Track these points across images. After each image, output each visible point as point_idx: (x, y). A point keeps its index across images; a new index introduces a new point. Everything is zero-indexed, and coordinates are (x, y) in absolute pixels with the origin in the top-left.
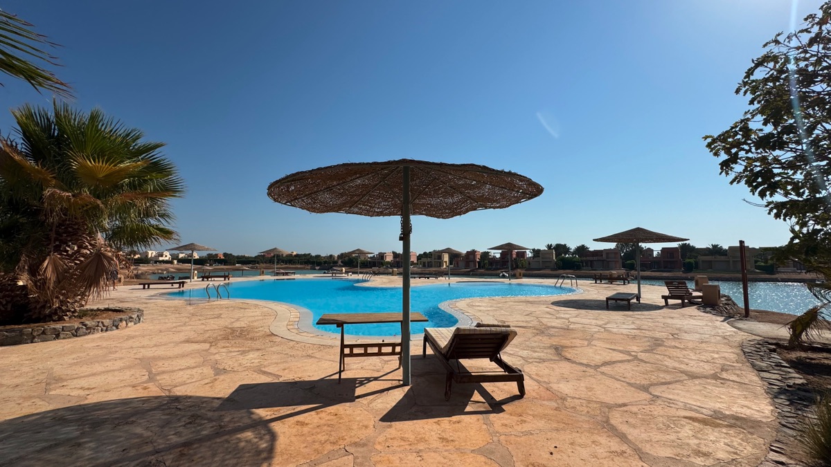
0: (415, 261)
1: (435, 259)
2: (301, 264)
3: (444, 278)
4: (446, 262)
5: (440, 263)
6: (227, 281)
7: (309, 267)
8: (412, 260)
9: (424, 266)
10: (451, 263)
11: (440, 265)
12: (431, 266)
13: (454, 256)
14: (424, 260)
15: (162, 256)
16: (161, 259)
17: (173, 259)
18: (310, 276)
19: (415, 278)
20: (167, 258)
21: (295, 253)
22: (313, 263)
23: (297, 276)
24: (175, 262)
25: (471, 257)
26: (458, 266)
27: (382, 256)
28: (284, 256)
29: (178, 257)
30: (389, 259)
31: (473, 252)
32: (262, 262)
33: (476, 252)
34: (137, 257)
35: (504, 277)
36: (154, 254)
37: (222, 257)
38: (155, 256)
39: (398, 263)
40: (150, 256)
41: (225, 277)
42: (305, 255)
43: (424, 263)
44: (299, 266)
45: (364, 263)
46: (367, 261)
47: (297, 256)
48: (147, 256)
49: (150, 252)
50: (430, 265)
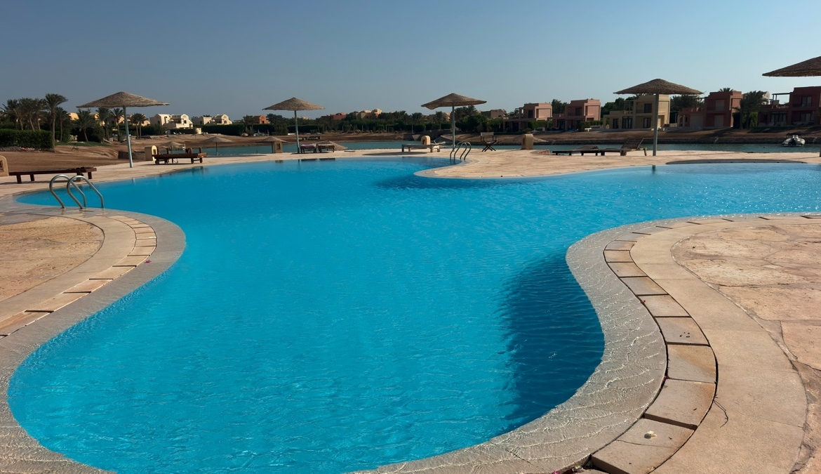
0: (597, 118)
1: (638, 112)
2: (389, 130)
3: (641, 153)
4: (662, 117)
5: (649, 119)
6: (197, 164)
7: (402, 135)
8: (590, 115)
9: (615, 126)
10: (672, 120)
11: (649, 123)
12: (630, 127)
13: (685, 101)
14: (614, 114)
15: (179, 122)
16: (178, 126)
17: (196, 126)
18: (359, 154)
19: (570, 153)
20: (187, 126)
21: (379, 112)
22: (408, 128)
23: (338, 154)
24: (199, 131)
25: (720, 105)
26: (688, 125)
27: (530, 110)
28: (363, 116)
29: (202, 122)
30: (544, 115)
31: (726, 94)
32: (329, 130)
33: (731, 93)
34: (146, 123)
35: (793, 145)
36: (168, 119)
37: (267, 122)
38: (170, 122)
39: (561, 122)
40: (163, 122)
41: (192, 157)
42: (396, 114)
43: (615, 121)
44: (386, 134)
45: (497, 126)
46: (501, 121)
47: (383, 116)
48: (159, 122)
49: (163, 116)
50: (627, 124)
